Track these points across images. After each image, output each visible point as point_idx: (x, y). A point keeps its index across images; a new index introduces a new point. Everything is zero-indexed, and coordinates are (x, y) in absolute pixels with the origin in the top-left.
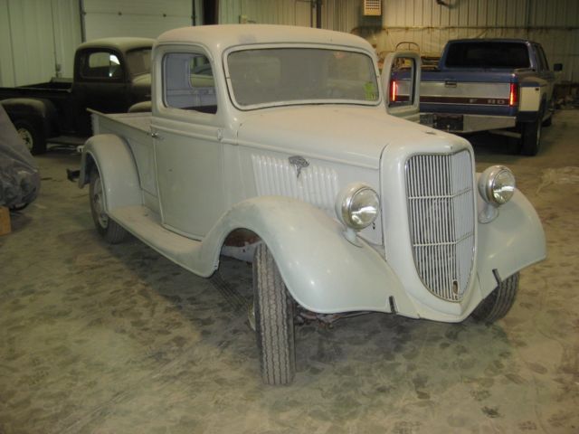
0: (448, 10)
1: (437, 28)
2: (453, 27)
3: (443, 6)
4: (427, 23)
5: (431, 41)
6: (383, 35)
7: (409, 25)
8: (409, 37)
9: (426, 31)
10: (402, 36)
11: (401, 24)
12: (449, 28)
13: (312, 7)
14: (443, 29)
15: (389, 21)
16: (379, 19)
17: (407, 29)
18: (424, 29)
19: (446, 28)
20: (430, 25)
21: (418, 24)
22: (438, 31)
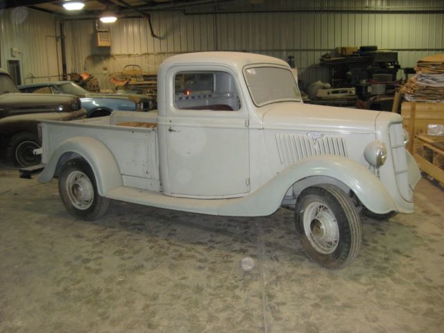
0: (159, 41)
1: (152, 54)
2: (164, 53)
3: (155, 38)
4: (144, 51)
5: (148, 63)
6: (111, 60)
7: (131, 52)
8: (131, 61)
9: (144, 57)
10: (126, 61)
11: (125, 52)
12: (161, 53)
13: (57, 41)
14: (156, 55)
15: (116, 50)
16: (108, 48)
17: (129, 55)
18: (143, 55)
19: (159, 54)
20: (147, 52)
21: (138, 51)
22: (153, 56)
